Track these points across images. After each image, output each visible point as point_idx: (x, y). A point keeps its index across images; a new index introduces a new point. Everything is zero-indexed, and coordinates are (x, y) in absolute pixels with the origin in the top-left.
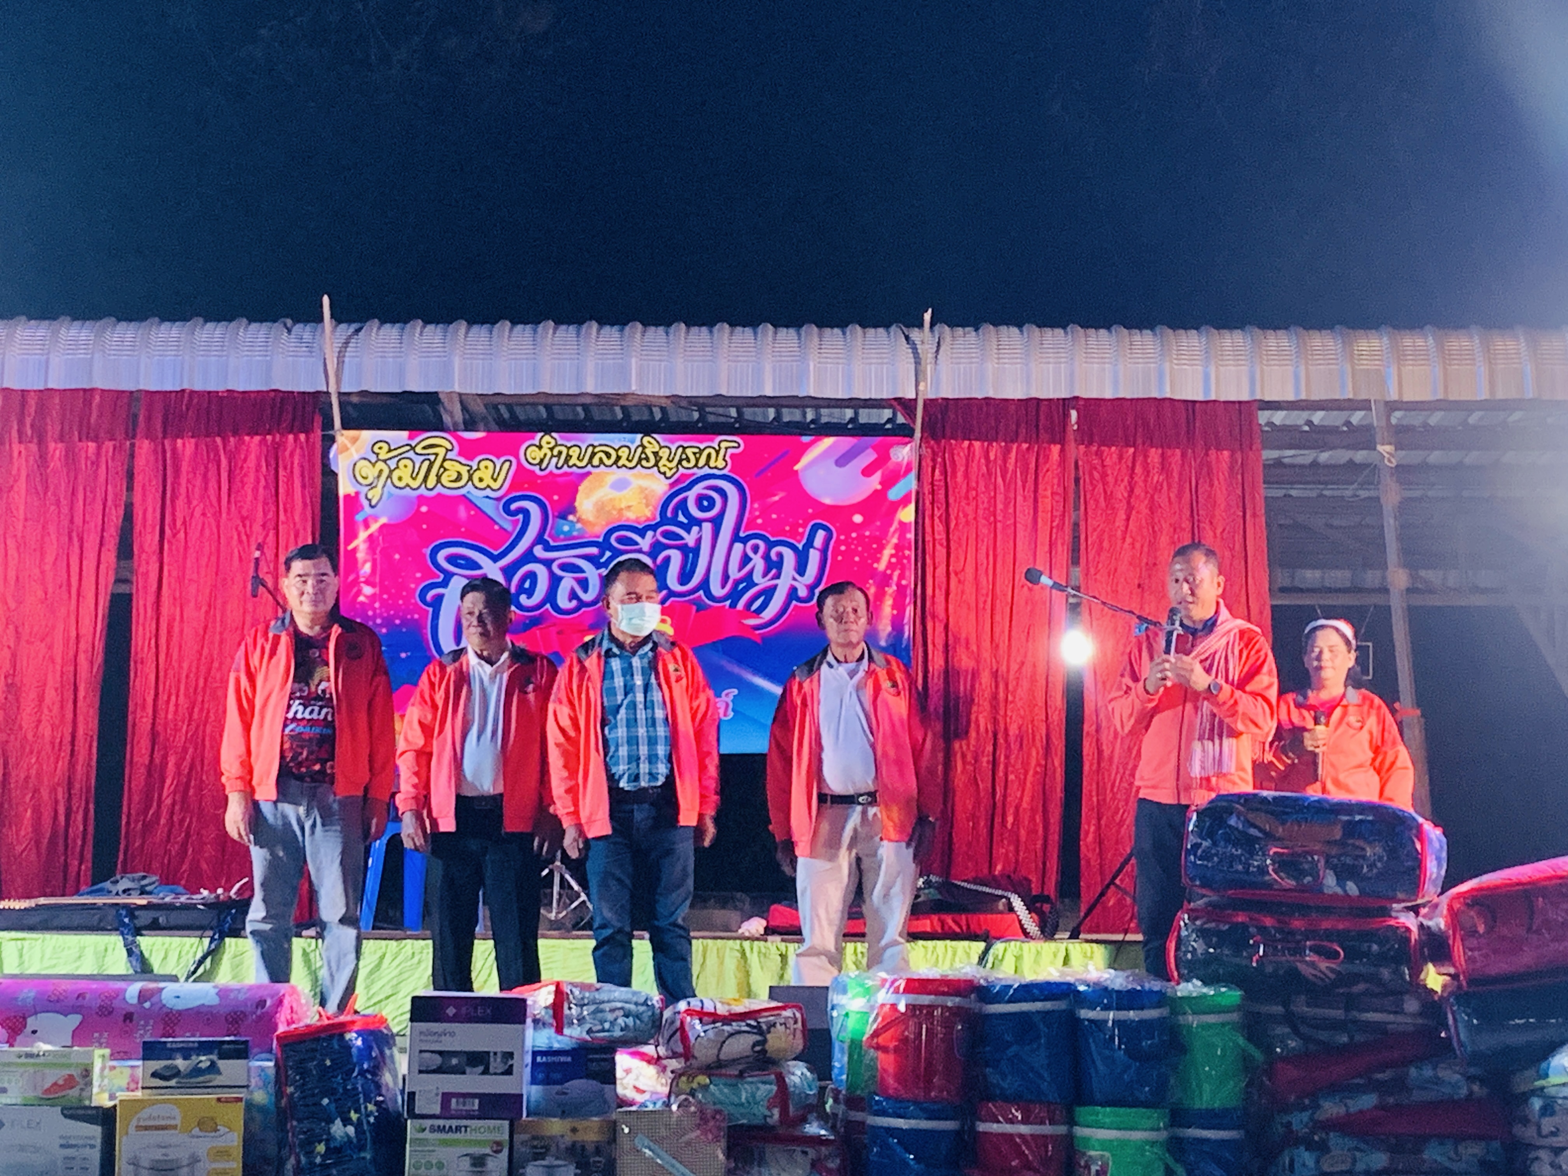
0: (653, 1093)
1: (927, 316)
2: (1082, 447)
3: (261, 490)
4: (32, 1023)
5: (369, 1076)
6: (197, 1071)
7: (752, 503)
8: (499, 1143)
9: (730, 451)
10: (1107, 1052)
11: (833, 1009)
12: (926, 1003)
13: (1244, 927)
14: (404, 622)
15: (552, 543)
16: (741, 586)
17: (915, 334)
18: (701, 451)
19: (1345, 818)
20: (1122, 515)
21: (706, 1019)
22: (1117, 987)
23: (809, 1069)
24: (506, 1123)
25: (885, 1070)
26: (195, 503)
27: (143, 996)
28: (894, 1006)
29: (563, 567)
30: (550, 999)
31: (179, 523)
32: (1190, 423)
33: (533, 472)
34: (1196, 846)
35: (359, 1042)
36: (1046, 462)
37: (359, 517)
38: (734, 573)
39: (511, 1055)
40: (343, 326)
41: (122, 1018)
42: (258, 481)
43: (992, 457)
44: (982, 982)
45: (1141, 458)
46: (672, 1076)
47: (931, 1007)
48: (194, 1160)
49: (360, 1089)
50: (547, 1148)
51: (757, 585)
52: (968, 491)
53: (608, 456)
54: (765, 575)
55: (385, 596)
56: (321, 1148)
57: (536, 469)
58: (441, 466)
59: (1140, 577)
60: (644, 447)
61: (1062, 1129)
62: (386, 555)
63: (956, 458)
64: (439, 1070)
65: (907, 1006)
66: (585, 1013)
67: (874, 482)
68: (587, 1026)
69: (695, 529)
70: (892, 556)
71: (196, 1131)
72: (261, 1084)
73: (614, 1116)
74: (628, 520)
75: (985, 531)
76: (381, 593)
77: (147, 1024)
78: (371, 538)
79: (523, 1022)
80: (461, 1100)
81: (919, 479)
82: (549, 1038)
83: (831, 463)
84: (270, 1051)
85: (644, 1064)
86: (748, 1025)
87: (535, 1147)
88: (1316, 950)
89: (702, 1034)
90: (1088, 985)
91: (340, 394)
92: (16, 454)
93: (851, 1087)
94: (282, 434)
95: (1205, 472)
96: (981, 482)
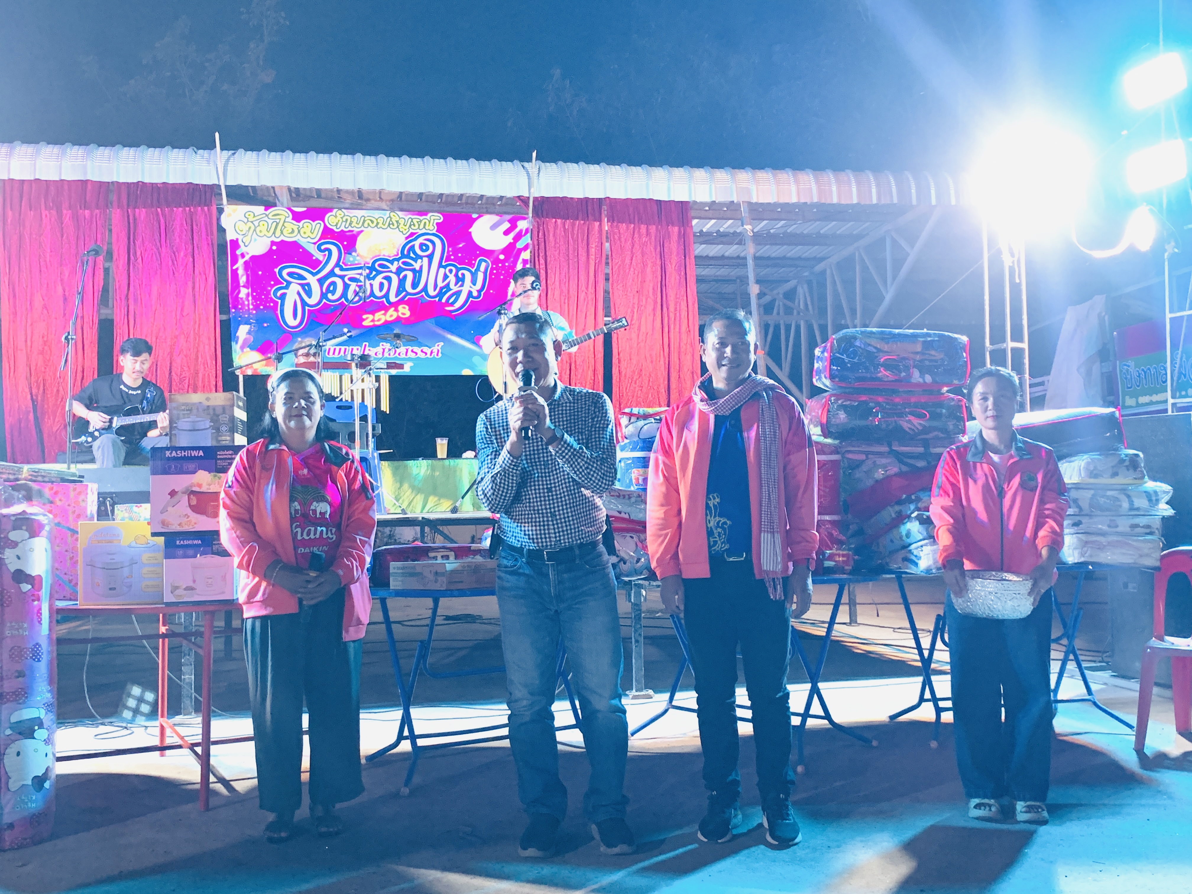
1: (534, 154)
2: (609, 224)
3: (184, 236)
7: (448, 247)
17: (526, 164)
18: (421, 221)
20: (628, 258)
26: (146, 243)
29: (350, 279)
31: (139, 253)
32: (660, 211)
33: (332, 230)
36: (592, 231)
37: (238, 252)
38: (440, 284)
40: (225, 152)
42: (181, 231)
43: (567, 227)
45: (637, 229)
51: (451, 290)
52: (555, 244)
53: (372, 222)
54: (456, 284)
55: (255, 294)
57: (334, 228)
58: (283, 225)
59: (638, 287)
60: (391, 218)
62: (254, 272)
63: (549, 227)
67: (510, 238)
69: (419, 261)
74: (384, 255)
75: (564, 264)
78: (245, 263)
81: (532, 237)
83: (488, 228)
88: (910, 414)
92: (44, 216)
94: (195, 207)
95: (667, 237)
96: (562, 240)
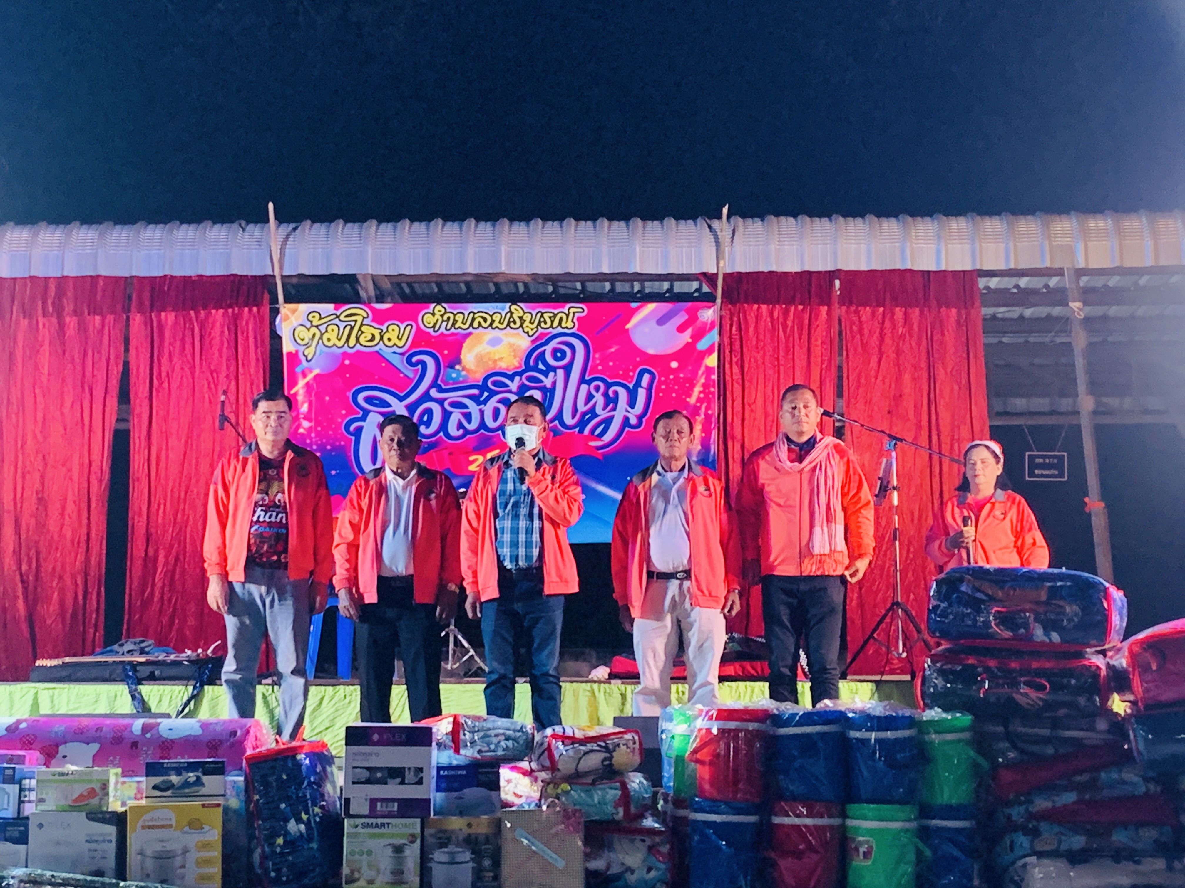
0: (527, 798)
1: (725, 210)
2: (844, 308)
3: (225, 349)
4: (62, 750)
5: (315, 787)
6: (186, 784)
7: (595, 352)
8: (413, 836)
9: (577, 315)
10: (870, 763)
11: (662, 732)
12: (733, 727)
13: (974, 667)
14: (334, 448)
15: (444, 387)
16: (587, 417)
17: (715, 224)
18: (555, 315)
19: (1048, 584)
20: (874, 359)
21: (567, 741)
22: (877, 713)
23: (646, 779)
24: (418, 821)
25: (702, 779)
26: (175, 360)
27: (146, 729)
28: (709, 730)
29: (452, 405)
30: (450, 728)
31: (164, 375)
32: (926, 288)
33: (429, 333)
34: (936, 607)
35: (307, 761)
36: (817, 320)
37: (298, 369)
38: (581, 407)
39: (421, 770)
40: (284, 225)
41: (129, 745)
42: (222, 343)
43: (776, 316)
44: (775, 712)
45: (889, 315)
46: (542, 784)
47: (737, 731)
48: (186, 851)
49: (308, 797)
50: (449, 839)
51: (598, 416)
52: (757, 342)
53: (485, 320)
54: (604, 409)
55: (319, 429)
56: (280, 841)
57: (431, 330)
58: (360, 329)
59: (890, 405)
60: (512, 313)
61: (836, 821)
62: (319, 397)
63: (748, 318)
64: (368, 782)
65: (718, 729)
66: (476, 738)
67: (686, 337)
68: (478, 748)
69: (552, 374)
70: (700, 392)
71: (187, 829)
72: (234, 793)
73: (498, 815)
74: (500, 368)
75: (771, 372)
76: (316, 426)
77: (148, 750)
78: (307, 384)
79: (430, 745)
80: (384, 804)
81: (720, 334)
82: (450, 757)
83: (653, 323)
84: (241, 769)
85: (521, 775)
86: (598, 745)
87: (440, 838)
88: (1027, 684)
89: (564, 753)
90: (855, 713)
91: (283, 277)
92: (41, 325)
93: (677, 790)
94: (239, 308)
95: (938, 325)
96: (768, 336)
